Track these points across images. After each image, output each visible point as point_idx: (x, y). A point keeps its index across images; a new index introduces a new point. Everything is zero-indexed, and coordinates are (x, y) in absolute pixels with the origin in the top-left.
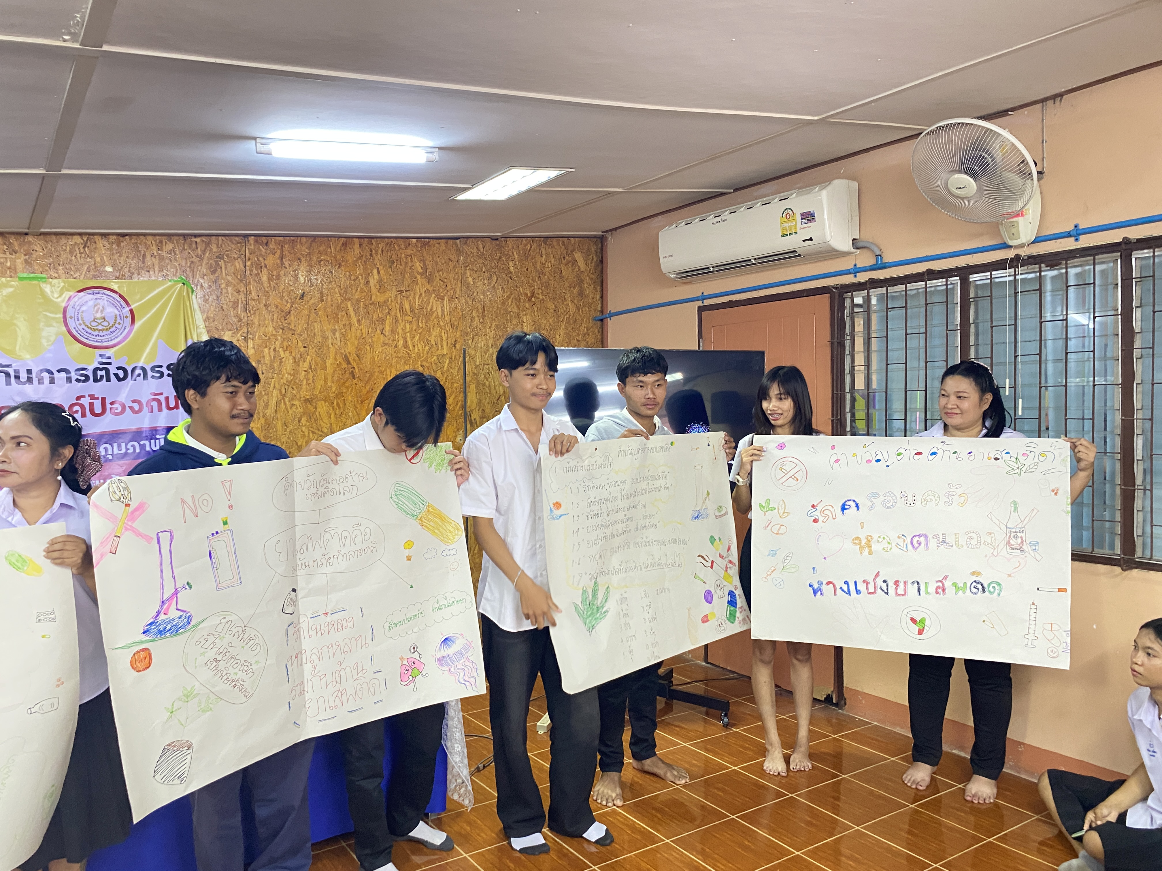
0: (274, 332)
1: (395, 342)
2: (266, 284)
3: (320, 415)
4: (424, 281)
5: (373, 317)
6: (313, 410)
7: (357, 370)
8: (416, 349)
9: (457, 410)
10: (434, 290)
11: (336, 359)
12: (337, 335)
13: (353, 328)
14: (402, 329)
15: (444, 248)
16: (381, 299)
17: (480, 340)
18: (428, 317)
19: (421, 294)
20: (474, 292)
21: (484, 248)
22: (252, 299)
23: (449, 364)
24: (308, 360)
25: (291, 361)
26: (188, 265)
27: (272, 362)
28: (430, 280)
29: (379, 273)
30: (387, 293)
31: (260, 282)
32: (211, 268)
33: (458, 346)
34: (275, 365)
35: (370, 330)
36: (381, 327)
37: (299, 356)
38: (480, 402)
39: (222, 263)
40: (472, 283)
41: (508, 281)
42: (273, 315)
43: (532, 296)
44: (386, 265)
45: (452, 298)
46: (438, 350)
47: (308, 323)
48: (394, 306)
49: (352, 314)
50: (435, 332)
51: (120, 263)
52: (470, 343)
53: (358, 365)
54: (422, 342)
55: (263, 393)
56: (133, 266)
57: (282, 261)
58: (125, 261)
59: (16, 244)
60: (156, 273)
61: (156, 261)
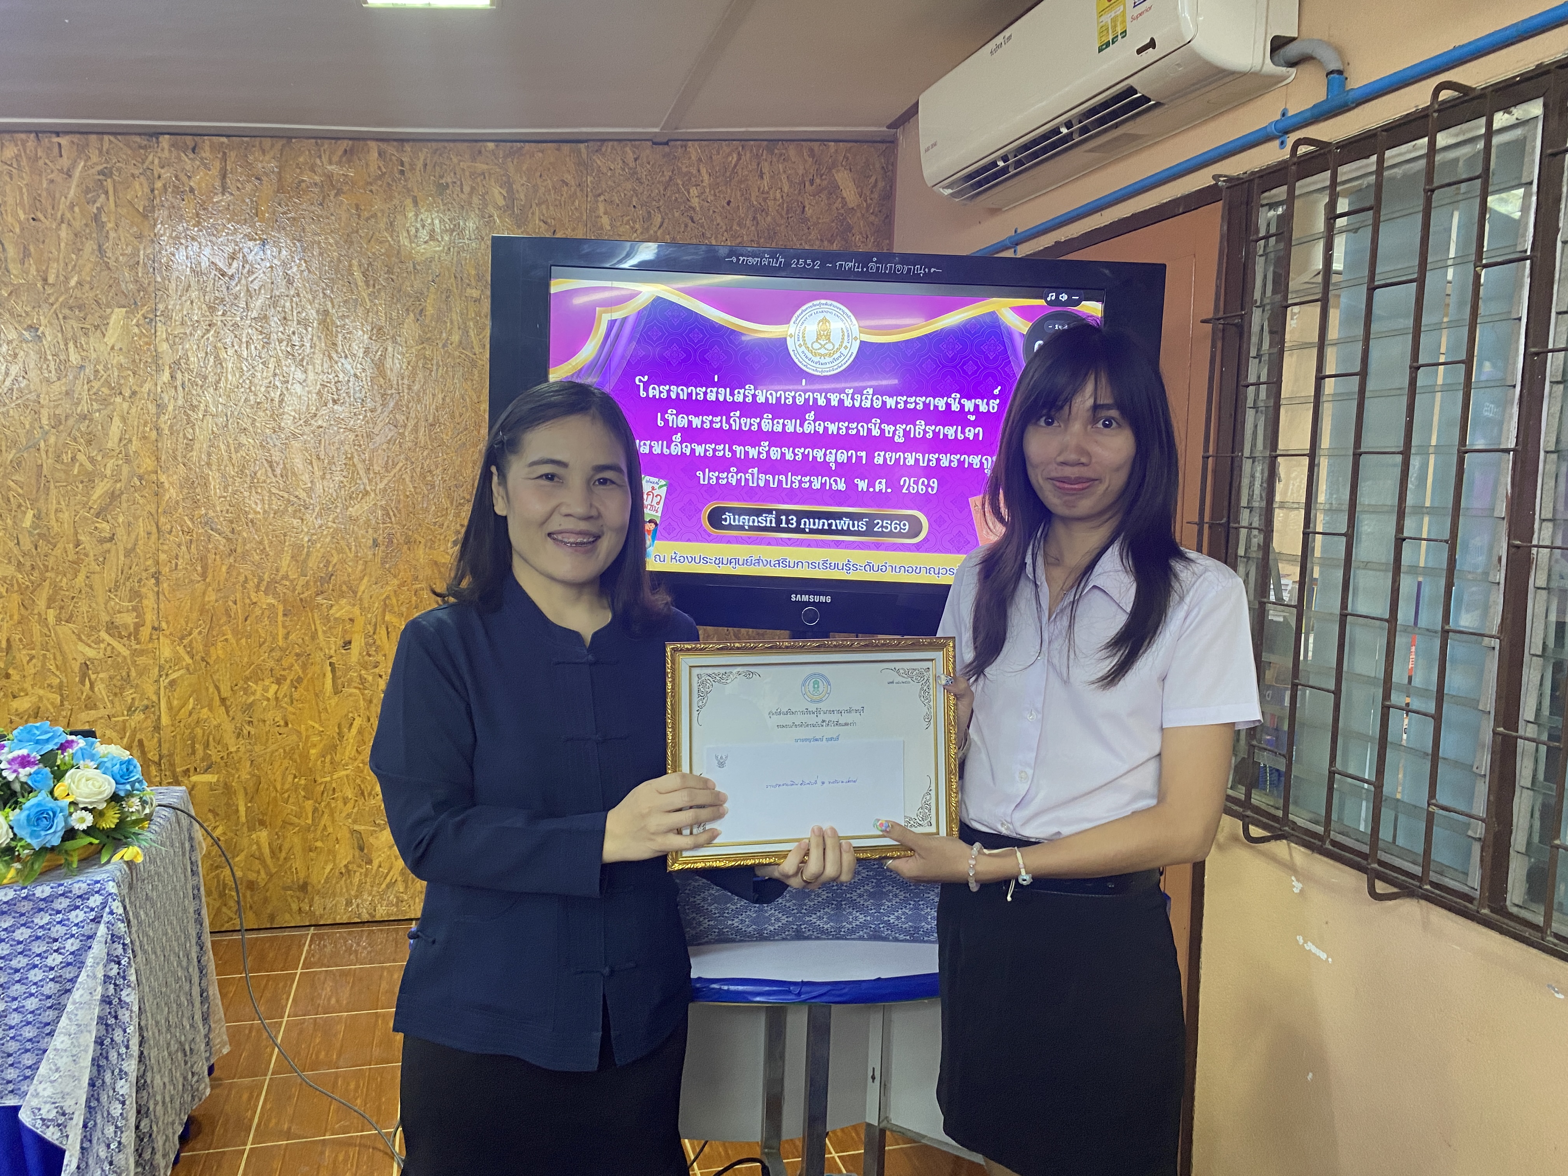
1: (444, 337)
5: (402, 288)
14: (460, 312)
15: (552, 159)
21: (636, 160)
26: (45, 186)
29: (417, 206)
32: (86, 193)
39: (109, 184)
40: (609, 228)
41: (686, 226)
44: (431, 192)
49: (357, 281)
57: (223, 181)
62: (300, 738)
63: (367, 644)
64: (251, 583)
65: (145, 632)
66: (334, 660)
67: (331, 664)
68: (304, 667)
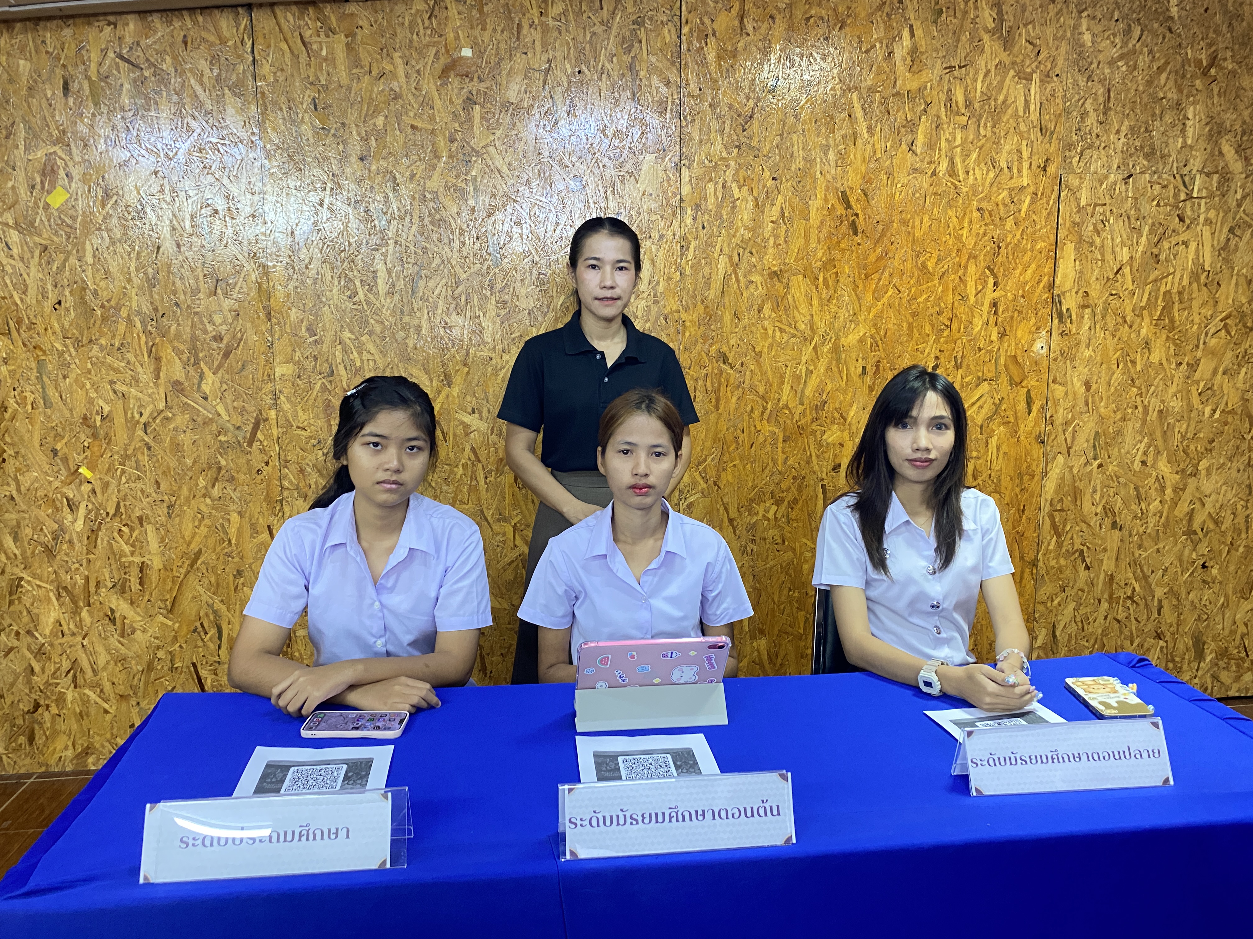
0: (724, 154)
1: (933, 166)
2: (713, 67)
3: (794, 300)
4: (997, 46)
5: (896, 119)
6: (782, 291)
7: (861, 217)
8: (971, 177)
9: (1038, 291)
10: (1014, 63)
11: (826, 200)
12: (831, 155)
13: (859, 141)
14: (947, 140)
16: (914, 85)
17: (1095, 156)
18: (996, 115)
19: (988, 71)
20: (1091, 63)
22: (690, 95)
23: (1031, 204)
24: (778, 203)
25: (751, 204)
26: (588, 39)
27: (719, 207)
28: (1007, 43)
29: (912, 35)
30: (924, 72)
31: (703, 64)
32: (623, 43)
33: (1051, 169)
34: (724, 213)
35: (888, 145)
36: (910, 138)
37: (764, 195)
38: (1081, 277)
39: (642, 33)
40: (1090, 44)
41: (1164, 38)
42: (724, 123)
43: (1210, 66)
44: (926, 19)
45: (1048, 76)
46: (1011, 178)
47: (781, 135)
48: (936, 96)
49: (859, 114)
50: (1008, 146)
51: (483, 41)
52: (1075, 164)
53: (863, 209)
54: (983, 164)
55: (703, 262)
56: (503, 46)
57: (741, 21)
58: (491, 37)
59: (333, 19)
60: (538, 57)
61: (537, 35)
62: (795, 554)
64: (756, 412)
66: (826, 482)
67: (823, 486)
68: (800, 489)
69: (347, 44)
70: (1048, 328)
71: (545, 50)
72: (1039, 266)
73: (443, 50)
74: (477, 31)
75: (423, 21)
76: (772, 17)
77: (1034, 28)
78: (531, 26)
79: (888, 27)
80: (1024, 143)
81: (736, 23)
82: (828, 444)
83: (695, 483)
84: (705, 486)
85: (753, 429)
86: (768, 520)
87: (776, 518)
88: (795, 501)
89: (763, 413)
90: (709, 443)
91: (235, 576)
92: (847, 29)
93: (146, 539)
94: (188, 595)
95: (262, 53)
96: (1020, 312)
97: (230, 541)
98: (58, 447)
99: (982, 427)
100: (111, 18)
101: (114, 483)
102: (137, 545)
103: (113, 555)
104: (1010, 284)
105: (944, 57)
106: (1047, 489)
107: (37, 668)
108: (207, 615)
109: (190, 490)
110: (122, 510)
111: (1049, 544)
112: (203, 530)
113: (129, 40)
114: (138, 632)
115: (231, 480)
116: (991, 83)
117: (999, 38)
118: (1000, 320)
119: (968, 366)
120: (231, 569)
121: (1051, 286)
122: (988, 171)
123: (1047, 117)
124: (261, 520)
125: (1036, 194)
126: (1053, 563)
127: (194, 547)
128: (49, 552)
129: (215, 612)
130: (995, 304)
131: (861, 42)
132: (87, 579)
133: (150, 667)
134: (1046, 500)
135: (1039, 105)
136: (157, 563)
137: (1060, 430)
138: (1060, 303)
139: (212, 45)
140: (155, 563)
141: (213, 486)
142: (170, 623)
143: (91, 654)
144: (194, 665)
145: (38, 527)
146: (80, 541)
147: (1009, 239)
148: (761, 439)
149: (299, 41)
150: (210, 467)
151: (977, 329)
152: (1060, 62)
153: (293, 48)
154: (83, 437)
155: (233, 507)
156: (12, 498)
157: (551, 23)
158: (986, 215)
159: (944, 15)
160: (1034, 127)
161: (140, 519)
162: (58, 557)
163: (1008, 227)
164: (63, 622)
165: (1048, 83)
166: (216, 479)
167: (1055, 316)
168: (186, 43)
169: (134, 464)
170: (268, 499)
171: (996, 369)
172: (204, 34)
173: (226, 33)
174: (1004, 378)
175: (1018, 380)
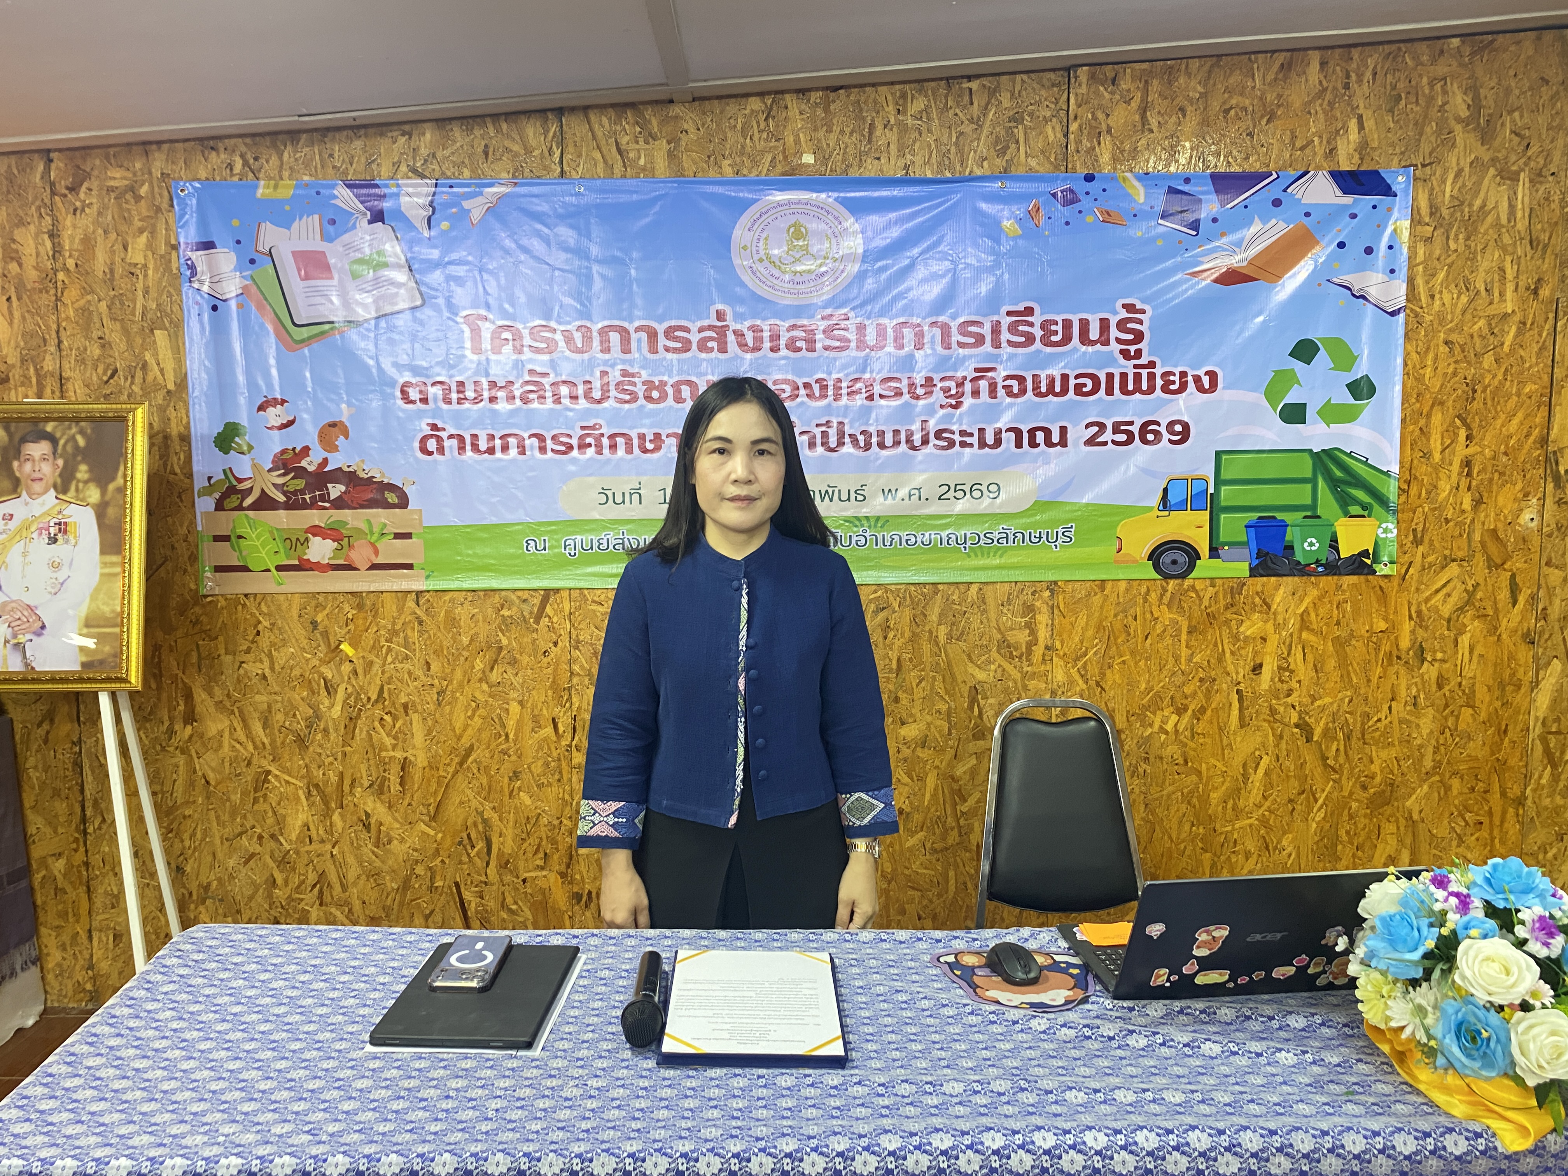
4: (1472, 139)
8: (1437, 302)
9: (1527, 447)
10: (1494, 160)
15: (1531, 52)
18: (1471, 227)
19: (1461, 171)
23: (1516, 337)
26: (954, 140)
28: (1486, 135)
29: (1361, 127)
32: (996, 144)
33: (1545, 292)
44: (1380, 107)
45: (1540, 175)
46: (1491, 303)
50: (1486, 263)
51: (828, 145)
54: (1453, 286)
56: (851, 150)
57: (1143, 117)
58: (838, 140)
59: (655, 122)
60: (893, 162)
61: (892, 136)
62: (1201, 779)
63: (1280, 668)
64: (1153, 595)
65: (1038, 651)
66: (1242, 687)
67: (1238, 691)
68: (1208, 695)
69: (669, 151)
70: (1540, 495)
71: (901, 154)
72: (1527, 416)
73: (781, 157)
74: (821, 134)
75: (758, 123)
76: (1182, 110)
77: (1521, 117)
78: (885, 126)
79: (1330, 118)
80: (1509, 258)
81: (1137, 117)
82: (1246, 637)
83: (1071, 682)
84: (1084, 686)
85: (1148, 616)
86: (1167, 733)
87: (1177, 731)
88: (1203, 710)
89: (1162, 596)
90: (1090, 633)
91: (510, 779)
92: (1278, 122)
93: (410, 730)
94: (455, 799)
95: (574, 165)
96: (1502, 474)
97: (507, 736)
98: (319, 619)
99: (1449, 621)
100: (407, 128)
101: (378, 662)
102: (401, 738)
103: (373, 748)
104: (1488, 437)
105: (1402, 153)
106: (1538, 704)
107: (279, 881)
108: (475, 825)
109: (465, 673)
110: (386, 695)
111: (1540, 777)
112: (477, 721)
113: (424, 152)
114: (395, 842)
115: (513, 662)
116: (1464, 185)
117: (1474, 129)
118: (1474, 483)
119: (1431, 541)
120: (507, 769)
121: (1544, 441)
122: (1460, 294)
123: (1539, 227)
124: (545, 712)
125: (1524, 324)
126: (1547, 802)
127: (465, 742)
128: (301, 742)
129: (485, 821)
130: (1467, 463)
131: (1294, 137)
132: (341, 775)
133: (406, 885)
134: (1537, 718)
135: (1527, 211)
136: (421, 759)
137: (1557, 627)
138: (1557, 463)
139: (516, 155)
140: (419, 760)
141: (492, 669)
142: (432, 833)
143: (340, 866)
144: (457, 885)
145: (291, 711)
146: (336, 730)
147: (1487, 381)
148: (1159, 629)
149: (614, 149)
150: (489, 647)
151: (1443, 495)
152: (1557, 156)
153: (608, 158)
154: (346, 607)
155: (513, 695)
156: (264, 677)
157: (910, 121)
158: (1457, 350)
159: (1403, 102)
160: (1521, 239)
161: (405, 706)
162: (311, 749)
163: (1486, 365)
164: (312, 827)
165: (1541, 183)
166: (496, 661)
167: (1549, 479)
168: (486, 154)
169: (401, 640)
170: (555, 686)
171: (1469, 546)
172: (507, 143)
173: (533, 142)
174: (1480, 560)
175: (1499, 561)
